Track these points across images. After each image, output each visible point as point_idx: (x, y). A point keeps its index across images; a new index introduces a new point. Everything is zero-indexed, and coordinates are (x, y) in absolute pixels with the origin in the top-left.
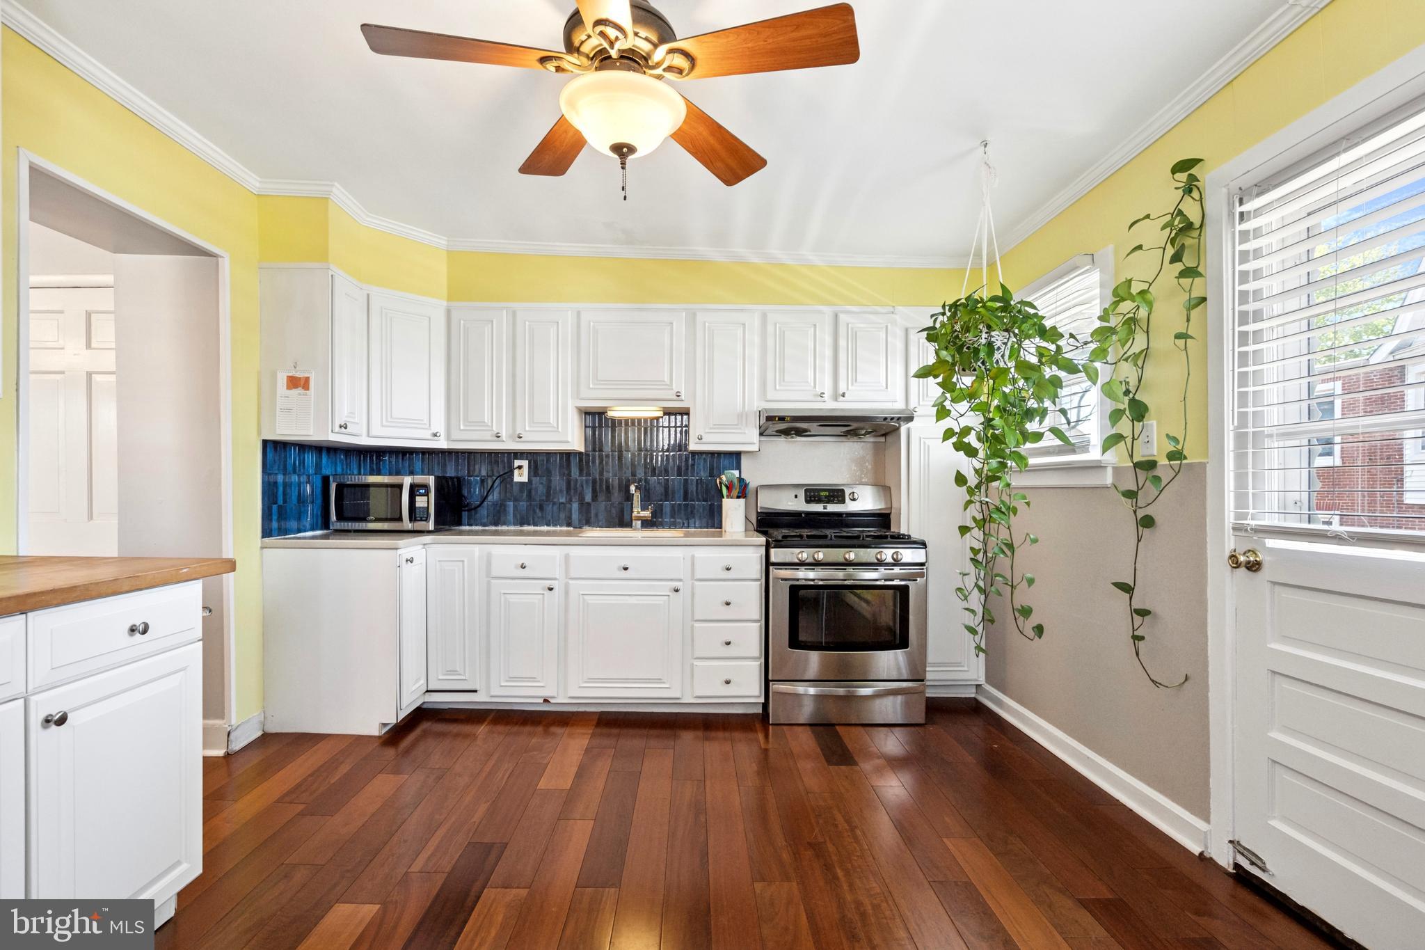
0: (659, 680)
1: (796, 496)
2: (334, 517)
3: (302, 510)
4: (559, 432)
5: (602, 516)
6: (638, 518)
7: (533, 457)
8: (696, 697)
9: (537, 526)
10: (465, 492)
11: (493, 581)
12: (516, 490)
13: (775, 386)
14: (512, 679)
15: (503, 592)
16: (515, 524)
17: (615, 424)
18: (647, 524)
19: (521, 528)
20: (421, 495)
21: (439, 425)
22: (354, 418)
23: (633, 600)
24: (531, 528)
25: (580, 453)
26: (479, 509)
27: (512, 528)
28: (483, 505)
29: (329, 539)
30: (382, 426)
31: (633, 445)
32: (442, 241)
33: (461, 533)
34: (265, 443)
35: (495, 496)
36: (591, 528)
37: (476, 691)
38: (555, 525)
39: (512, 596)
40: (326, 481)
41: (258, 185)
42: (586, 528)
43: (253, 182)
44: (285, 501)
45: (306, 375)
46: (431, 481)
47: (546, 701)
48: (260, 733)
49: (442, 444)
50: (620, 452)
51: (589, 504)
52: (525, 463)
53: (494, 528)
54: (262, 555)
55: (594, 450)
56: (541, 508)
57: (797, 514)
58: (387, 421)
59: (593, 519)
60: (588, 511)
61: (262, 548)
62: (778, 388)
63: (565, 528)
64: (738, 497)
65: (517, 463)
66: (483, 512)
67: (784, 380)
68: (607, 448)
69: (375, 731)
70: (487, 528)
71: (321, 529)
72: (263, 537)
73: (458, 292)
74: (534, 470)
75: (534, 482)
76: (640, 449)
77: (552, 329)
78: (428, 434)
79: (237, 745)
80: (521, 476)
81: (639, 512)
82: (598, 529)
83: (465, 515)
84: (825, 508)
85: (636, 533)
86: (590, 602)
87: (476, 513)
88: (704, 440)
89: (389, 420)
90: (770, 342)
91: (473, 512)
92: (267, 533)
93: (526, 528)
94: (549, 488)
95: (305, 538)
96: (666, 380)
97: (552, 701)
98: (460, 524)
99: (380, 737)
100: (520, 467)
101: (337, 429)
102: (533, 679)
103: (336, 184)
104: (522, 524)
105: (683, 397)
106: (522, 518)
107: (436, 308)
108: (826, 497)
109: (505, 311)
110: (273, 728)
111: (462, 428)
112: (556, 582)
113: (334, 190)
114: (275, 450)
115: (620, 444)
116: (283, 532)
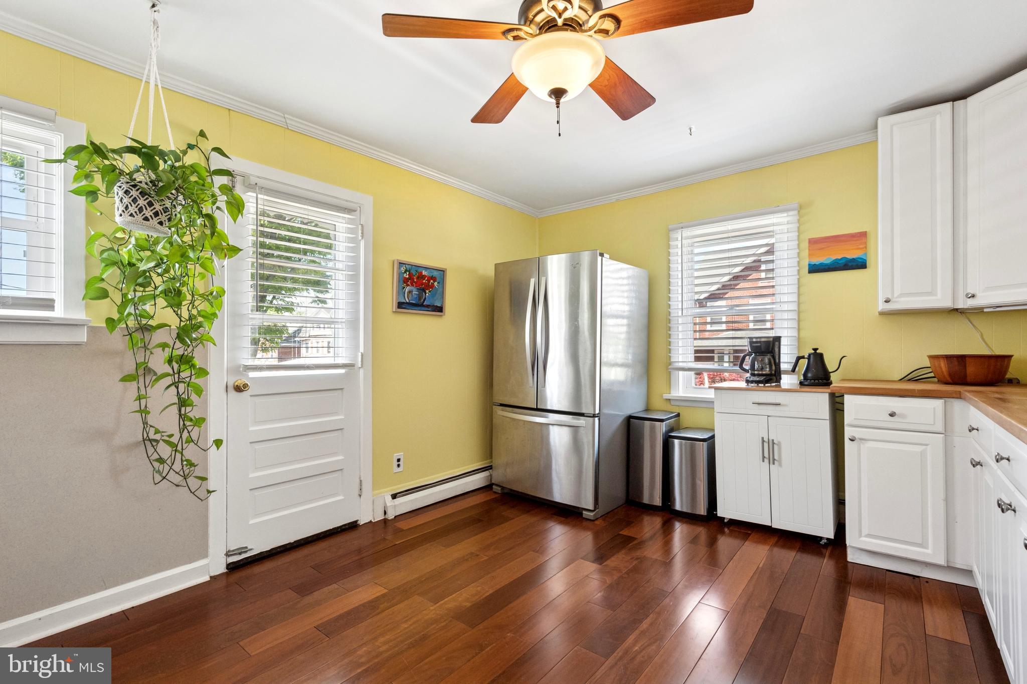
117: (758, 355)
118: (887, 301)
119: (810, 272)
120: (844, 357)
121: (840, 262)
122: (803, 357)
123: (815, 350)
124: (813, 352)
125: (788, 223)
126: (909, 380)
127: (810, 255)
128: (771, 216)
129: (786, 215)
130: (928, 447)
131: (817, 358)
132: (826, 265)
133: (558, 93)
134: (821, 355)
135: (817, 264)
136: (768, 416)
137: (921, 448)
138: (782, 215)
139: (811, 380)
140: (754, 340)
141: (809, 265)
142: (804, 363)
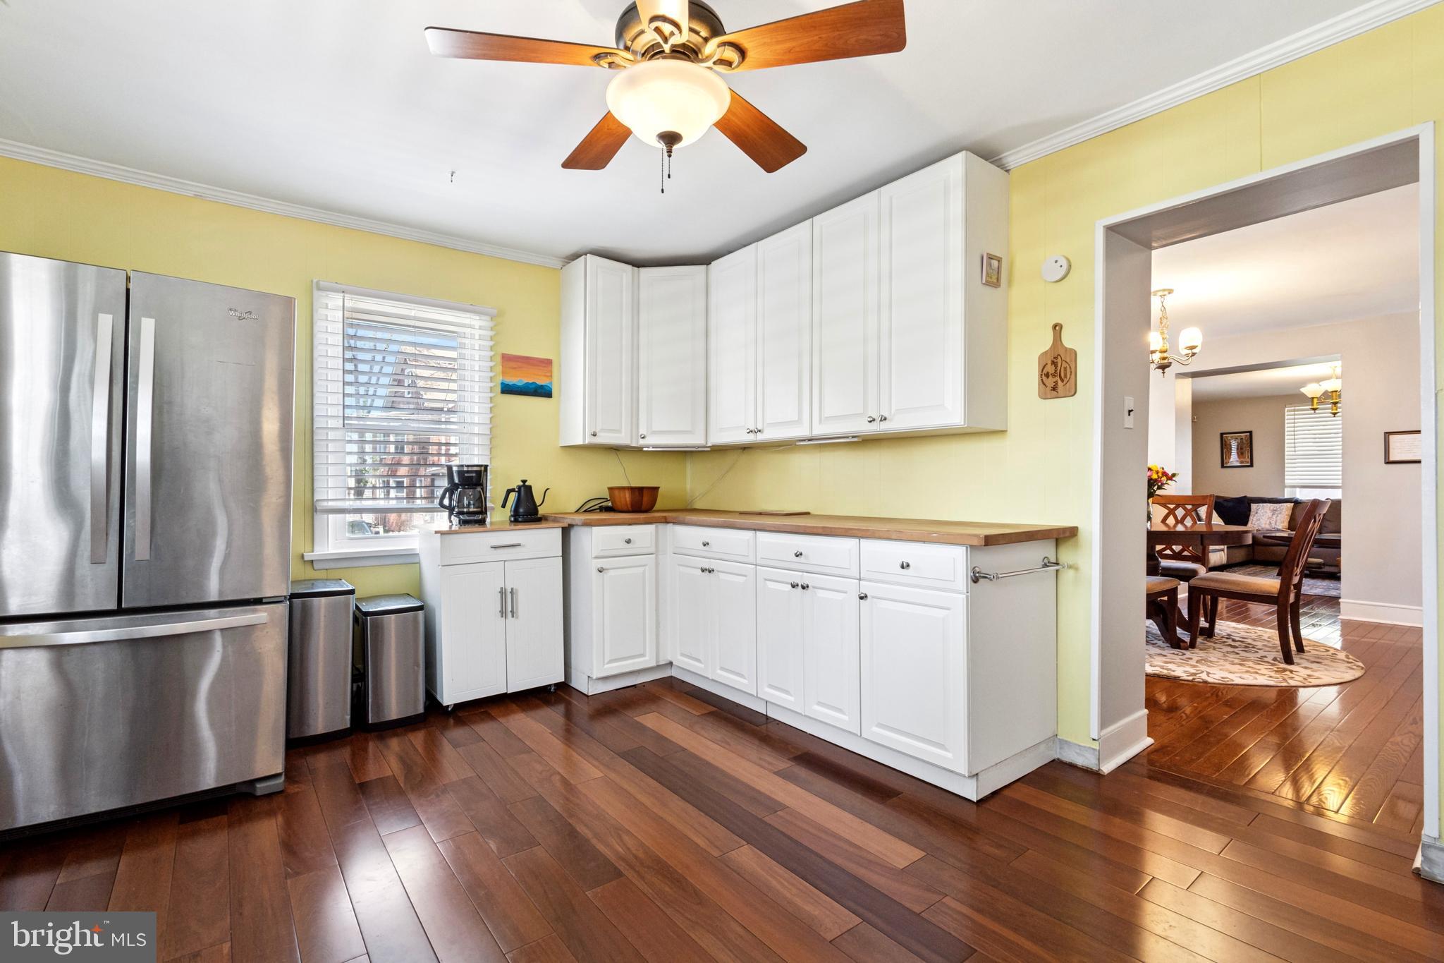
117: (468, 488)
118: (594, 435)
119: (503, 392)
120: (548, 489)
121: (531, 387)
122: (513, 490)
123: (524, 481)
124: (522, 484)
125: (480, 328)
126: (585, 511)
127: (504, 373)
128: (468, 315)
129: (478, 318)
130: (647, 568)
131: (525, 492)
132: (519, 387)
133: (670, 139)
134: (530, 487)
135: (510, 384)
136: (505, 561)
137: (640, 570)
138: (474, 317)
139: (523, 516)
140: (465, 469)
141: (502, 383)
142: (513, 496)
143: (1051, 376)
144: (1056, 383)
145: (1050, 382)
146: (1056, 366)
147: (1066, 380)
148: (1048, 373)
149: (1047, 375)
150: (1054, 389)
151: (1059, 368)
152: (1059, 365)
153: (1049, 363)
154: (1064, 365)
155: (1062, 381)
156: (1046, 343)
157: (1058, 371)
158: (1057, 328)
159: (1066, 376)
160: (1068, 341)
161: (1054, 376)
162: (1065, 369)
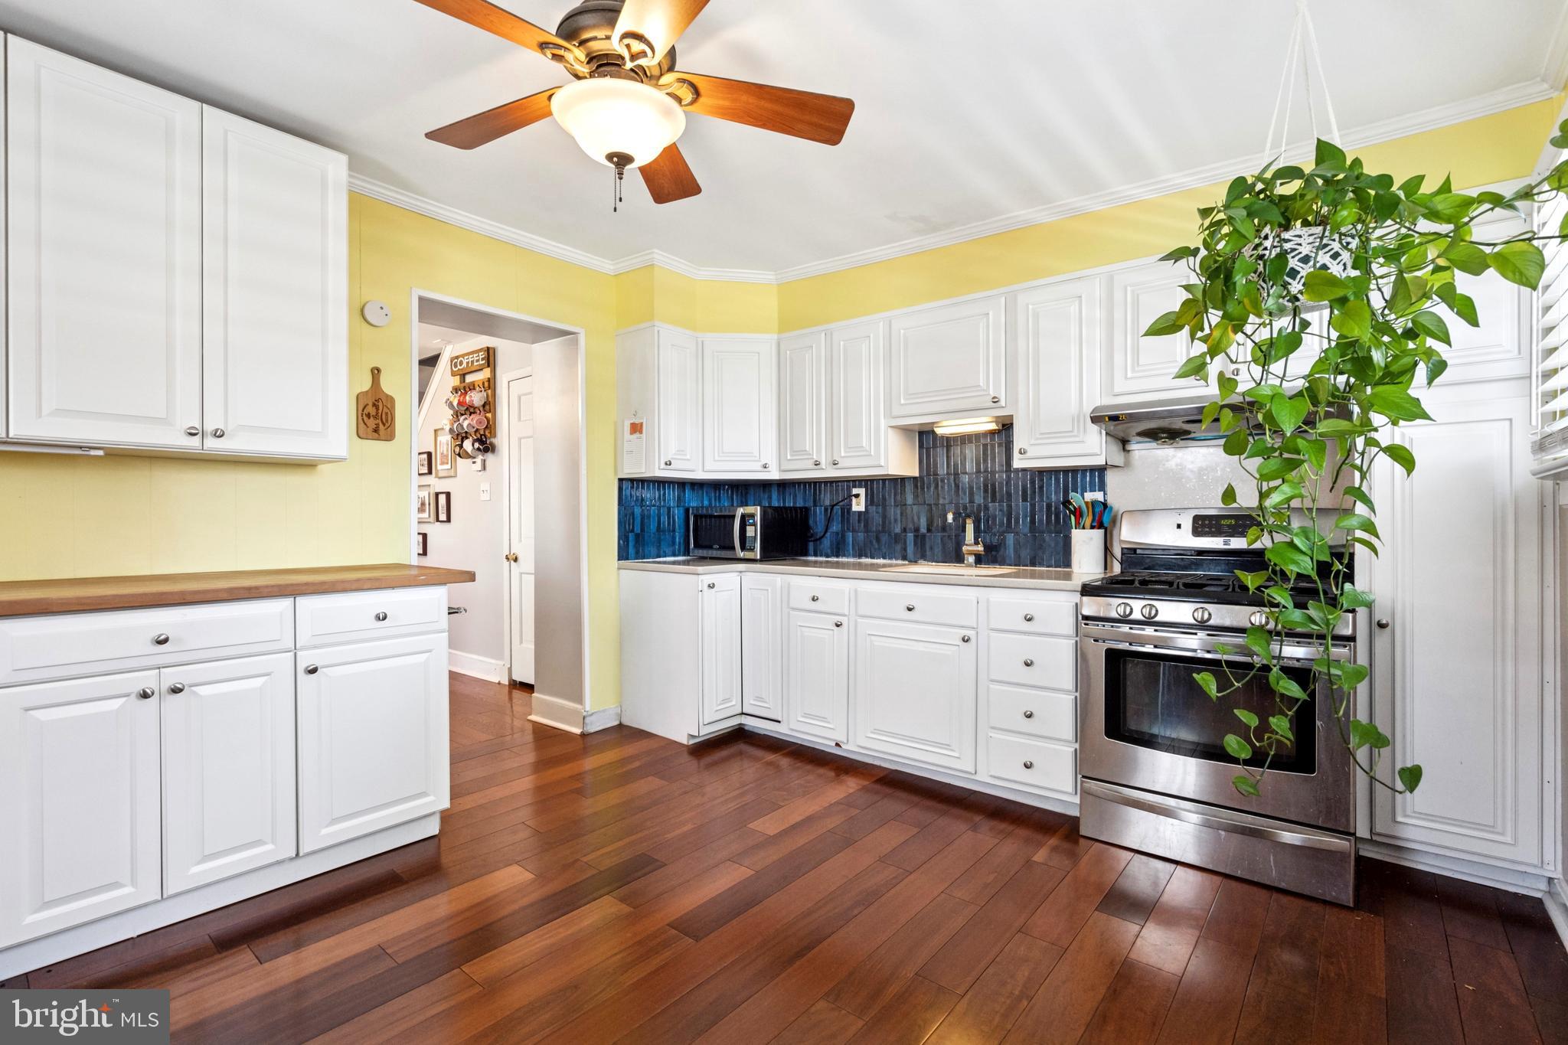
0: (947, 746)
1: (1179, 526)
2: (692, 545)
3: (662, 537)
4: (871, 455)
5: (938, 550)
6: (970, 553)
7: (867, 482)
8: (991, 776)
9: (873, 558)
10: (811, 522)
11: (793, 613)
12: (854, 520)
13: (1126, 374)
14: (806, 715)
15: (799, 624)
16: (854, 556)
17: (949, 442)
18: (979, 560)
19: (859, 560)
20: (751, 525)
21: (770, 456)
22: (686, 455)
23: (920, 647)
24: (869, 561)
25: (915, 478)
26: (823, 539)
27: (851, 560)
28: (826, 535)
29: (688, 565)
30: (715, 461)
31: (970, 467)
32: (769, 276)
33: (807, 564)
34: (621, 480)
35: (835, 527)
36: (926, 563)
37: (779, 722)
38: (890, 558)
39: (807, 629)
40: (687, 511)
41: (612, 267)
42: (921, 561)
43: (607, 266)
44: (642, 530)
45: (641, 421)
46: (757, 511)
47: (837, 745)
48: (616, 723)
49: (774, 475)
50: (956, 474)
51: (924, 536)
52: (862, 491)
53: (835, 559)
54: (618, 574)
55: (928, 474)
56: (878, 540)
57: (1182, 552)
58: (719, 456)
59: (928, 553)
60: (923, 545)
61: (619, 569)
62: (1129, 375)
63: (900, 562)
64: (1092, 527)
65: (855, 491)
66: (826, 543)
67: (1138, 364)
68: (942, 470)
69: (684, 740)
70: (829, 559)
71: (684, 555)
72: (619, 560)
73: (787, 324)
74: (870, 501)
75: (870, 511)
76: (978, 471)
77: (863, 346)
78: (758, 466)
79: (592, 729)
80: (859, 506)
81: (971, 544)
82: (934, 563)
83: (811, 546)
84: (1226, 543)
85: (968, 571)
86: (876, 643)
87: (821, 543)
88: (1028, 455)
89: (721, 455)
90: (1118, 315)
91: (818, 542)
92: (623, 555)
93: (864, 560)
94: (884, 517)
95: (665, 563)
96: (981, 384)
97: (843, 746)
98: (806, 554)
99: (688, 746)
100: (857, 496)
101: (663, 466)
102: (824, 719)
103: (656, 251)
104: (860, 556)
105: (1003, 403)
106: (860, 550)
107: (765, 343)
108: (1229, 526)
109: (823, 335)
110: (626, 722)
111: (789, 457)
112: (846, 618)
113: (655, 256)
114: (627, 485)
115: (956, 465)
116: (640, 555)
143: (372, 418)
144: (377, 425)
145: (371, 423)
146: (377, 409)
147: (387, 425)
148: (369, 414)
149: (368, 415)
150: (376, 430)
151: (380, 411)
152: (381, 408)
153: (371, 404)
154: (385, 410)
155: (384, 425)
156: (366, 385)
157: (380, 415)
158: (376, 372)
159: (387, 421)
160: (387, 386)
161: (375, 417)
162: (387, 414)
